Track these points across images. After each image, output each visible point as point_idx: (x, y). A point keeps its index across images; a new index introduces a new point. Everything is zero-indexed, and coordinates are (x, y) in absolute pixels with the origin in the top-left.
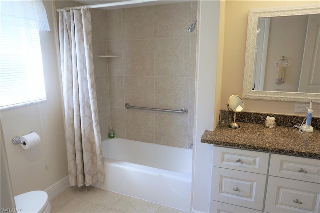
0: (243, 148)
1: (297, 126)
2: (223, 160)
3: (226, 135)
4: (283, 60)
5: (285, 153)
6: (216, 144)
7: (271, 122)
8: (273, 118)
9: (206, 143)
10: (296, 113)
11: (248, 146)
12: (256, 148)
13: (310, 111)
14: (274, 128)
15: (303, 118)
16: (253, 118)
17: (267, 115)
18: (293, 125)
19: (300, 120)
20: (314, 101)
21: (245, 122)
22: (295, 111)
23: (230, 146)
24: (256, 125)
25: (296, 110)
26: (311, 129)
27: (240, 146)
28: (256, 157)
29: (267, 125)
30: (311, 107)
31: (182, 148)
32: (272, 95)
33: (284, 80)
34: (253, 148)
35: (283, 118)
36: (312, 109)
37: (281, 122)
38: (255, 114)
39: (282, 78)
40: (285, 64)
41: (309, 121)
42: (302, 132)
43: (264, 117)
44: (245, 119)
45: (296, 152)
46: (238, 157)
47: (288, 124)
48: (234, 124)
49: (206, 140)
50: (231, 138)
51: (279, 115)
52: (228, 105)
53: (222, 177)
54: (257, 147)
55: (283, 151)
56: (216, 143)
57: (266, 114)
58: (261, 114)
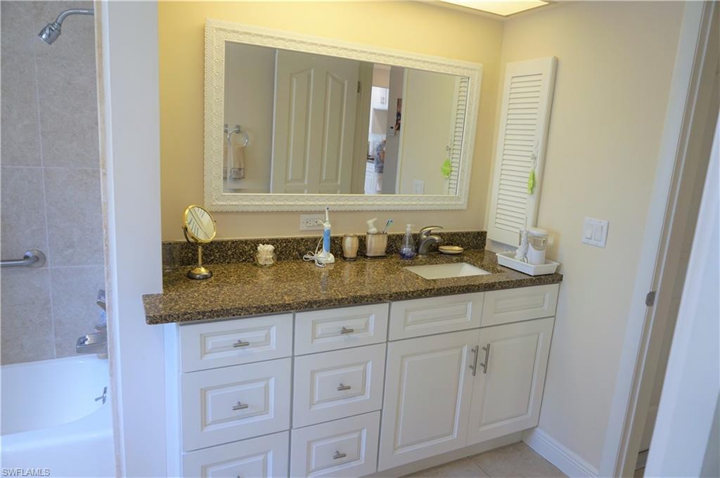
0: (245, 314)
1: (308, 256)
2: (204, 352)
3: (198, 295)
4: (238, 132)
5: (319, 306)
6: (185, 320)
7: (267, 255)
8: (270, 247)
9: (162, 323)
10: (303, 231)
11: (255, 309)
12: (270, 309)
13: (327, 226)
14: (273, 265)
15: (315, 240)
16: (230, 253)
17: (257, 242)
18: (301, 255)
19: (312, 244)
20: (331, 209)
21: (215, 262)
22: (301, 229)
23: (218, 316)
24: (240, 265)
25: (303, 227)
26: (331, 258)
27: (238, 311)
28: (269, 328)
29: (261, 262)
30: (327, 219)
31: (39, 360)
32: (261, 201)
33: (244, 173)
34: (264, 311)
35: (285, 244)
36: (331, 222)
37: (281, 252)
38: (233, 242)
39: (240, 169)
40: (243, 141)
41: (326, 244)
42: (321, 266)
43: (252, 247)
44: (215, 256)
45: (336, 300)
46: (235, 338)
47: (294, 254)
48: (200, 271)
49: (161, 316)
50: (212, 299)
51: (277, 240)
52: (186, 229)
53: (204, 392)
54: (272, 305)
55: (315, 302)
56: (186, 317)
57: (255, 240)
58: (246, 242)
